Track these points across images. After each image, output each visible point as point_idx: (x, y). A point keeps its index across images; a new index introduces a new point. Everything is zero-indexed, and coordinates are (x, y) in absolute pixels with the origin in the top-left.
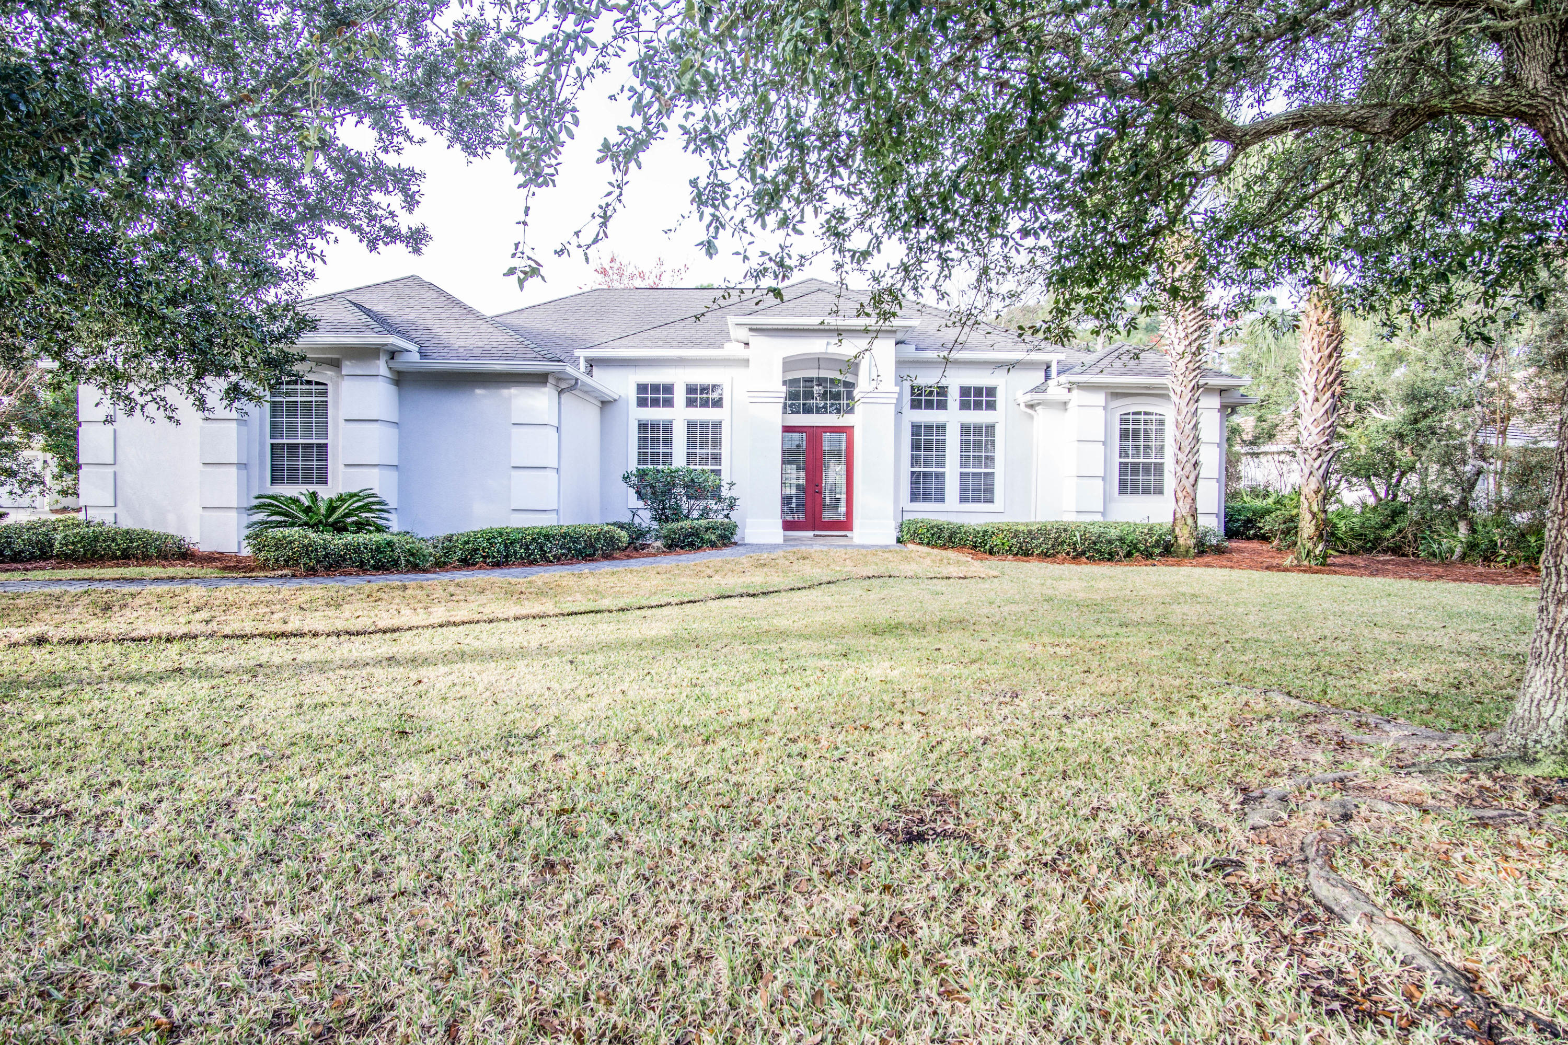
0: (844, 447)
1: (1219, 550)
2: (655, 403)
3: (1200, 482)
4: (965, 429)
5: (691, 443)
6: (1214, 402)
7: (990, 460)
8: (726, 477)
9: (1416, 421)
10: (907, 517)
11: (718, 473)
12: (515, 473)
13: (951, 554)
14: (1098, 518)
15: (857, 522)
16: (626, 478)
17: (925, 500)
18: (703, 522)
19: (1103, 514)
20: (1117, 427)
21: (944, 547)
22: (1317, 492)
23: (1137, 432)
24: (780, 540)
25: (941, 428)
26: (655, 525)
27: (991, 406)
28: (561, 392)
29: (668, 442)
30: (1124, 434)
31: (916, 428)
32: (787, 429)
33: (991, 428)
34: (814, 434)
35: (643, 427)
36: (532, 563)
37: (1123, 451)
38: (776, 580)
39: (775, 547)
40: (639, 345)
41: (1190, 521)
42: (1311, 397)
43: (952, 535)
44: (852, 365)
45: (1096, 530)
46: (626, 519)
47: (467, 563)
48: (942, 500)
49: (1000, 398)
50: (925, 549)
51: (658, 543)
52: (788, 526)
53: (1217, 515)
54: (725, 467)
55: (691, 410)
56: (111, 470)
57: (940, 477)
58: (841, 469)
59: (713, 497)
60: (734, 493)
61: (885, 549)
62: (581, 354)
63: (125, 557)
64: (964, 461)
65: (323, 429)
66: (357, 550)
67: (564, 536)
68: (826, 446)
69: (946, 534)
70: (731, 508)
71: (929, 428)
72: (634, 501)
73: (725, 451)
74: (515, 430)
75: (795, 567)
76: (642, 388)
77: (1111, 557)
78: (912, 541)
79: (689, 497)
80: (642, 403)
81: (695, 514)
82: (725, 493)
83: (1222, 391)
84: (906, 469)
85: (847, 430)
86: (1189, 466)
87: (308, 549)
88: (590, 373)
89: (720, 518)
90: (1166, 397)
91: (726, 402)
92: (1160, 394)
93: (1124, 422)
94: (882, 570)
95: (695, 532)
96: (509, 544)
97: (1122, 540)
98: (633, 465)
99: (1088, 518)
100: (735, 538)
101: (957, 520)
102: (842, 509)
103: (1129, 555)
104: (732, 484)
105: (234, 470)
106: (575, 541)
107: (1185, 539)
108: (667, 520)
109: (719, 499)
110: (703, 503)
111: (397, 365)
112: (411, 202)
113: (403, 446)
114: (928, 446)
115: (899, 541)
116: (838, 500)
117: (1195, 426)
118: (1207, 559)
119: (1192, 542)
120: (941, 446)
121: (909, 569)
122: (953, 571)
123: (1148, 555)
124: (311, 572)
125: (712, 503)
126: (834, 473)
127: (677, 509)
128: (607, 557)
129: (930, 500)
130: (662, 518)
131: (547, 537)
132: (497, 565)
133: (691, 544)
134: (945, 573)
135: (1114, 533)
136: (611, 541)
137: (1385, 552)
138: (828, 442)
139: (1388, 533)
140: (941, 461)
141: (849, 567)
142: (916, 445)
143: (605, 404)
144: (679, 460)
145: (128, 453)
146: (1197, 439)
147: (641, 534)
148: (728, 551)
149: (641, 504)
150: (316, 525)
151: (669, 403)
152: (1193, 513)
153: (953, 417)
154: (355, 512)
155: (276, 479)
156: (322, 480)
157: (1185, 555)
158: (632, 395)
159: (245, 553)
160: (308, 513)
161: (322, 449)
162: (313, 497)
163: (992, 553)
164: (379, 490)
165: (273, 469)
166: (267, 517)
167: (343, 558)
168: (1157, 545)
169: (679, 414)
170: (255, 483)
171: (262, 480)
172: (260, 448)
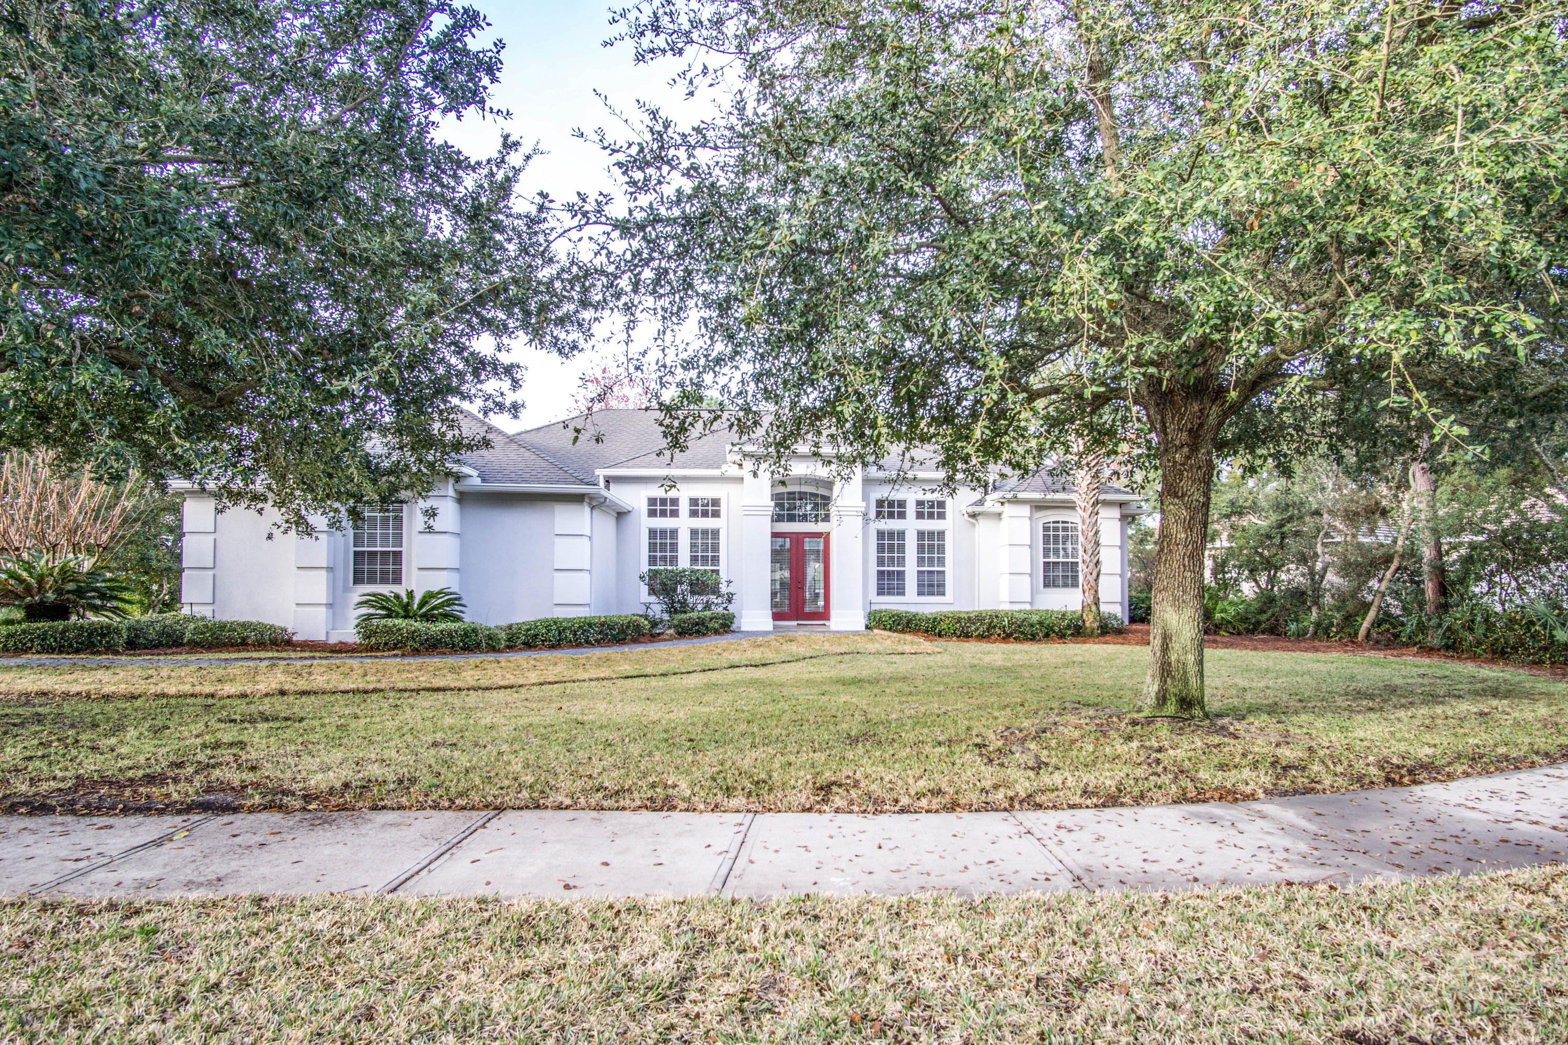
0: (821, 548)
1: (1120, 632)
2: (663, 514)
3: (1101, 578)
4: (921, 535)
5: (693, 548)
6: (1116, 513)
7: (941, 561)
8: (723, 576)
9: (1281, 526)
10: (874, 607)
11: (717, 572)
12: (557, 574)
13: (908, 637)
14: (1028, 607)
15: (833, 612)
16: (640, 577)
17: (889, 594)
18: (708, 613)
19: (1031, 603)
20: (1041, 533)
21: (903, 631)
23: (1056, 537)
24: (770, 628)
25: (901, 534)
26: (666, 617)
27: (941, 516)
28: (592, 508)
29: (674, 548)
30: (1046, 539)
31: (881, 534)
32: (775, 535)
33: (941, 534)
34: (797, 537)
35: (652, 533)
36: (579, 645)
37: (1046, 553)
38: (770, 656)
39: (767, 633)
40: (649, 465)
41: (1094, 608)
43: (909, 621)
44: (829, 485)
45: (1022, 616)
46: (644, 611)
47: (529, 645)
48: (903, 594)
49: (948, 510)
50: (886, 633)
51: (671, 631)
52: (777, 617)
53: (1121, 604)
54: (722, 567)
55: (694, 520)
56: (210, 573)
57: (901, 574)
58: (819, 566)
59: (714, 593)
60: (731, 590)
61: (856, 633)
62: (601, 473)
63: (243, 644)
64: (921, 561)
65: (399, 539)
66: (450, 635)
67: (602, 624)
68: (807, 547)
69: (904, 621)
70: (729, 601)
71: (891, 534)
72: (647, 596)
73: (722, 554)
74: (557, 539)
75: (785, 647)
76: (652, 501)
77: (1033, 638)
78: (877, 627)
79: (694, 593)
80: (652, 513)
81: (700, 607)
82: (724, 589)
83: (1121, 504)
84: (873, 568)
85: (824, 535)
86: (1092, 565)
87: (413, 635)
88: (607, 487)
89: (721, 610)
90: (1073, 508)
91: (723, 513)
92: (1070, 506)
93: (1046, 529)
94: (852, 648)
95: (701, 622)
96: (561, 631)
97: (1041, 623)
98: (645, 567)
99: (1017, 607)
100: (734, 627)
101: (913, 609)
102: (821, 603)
103: (1047, 635)
104: (729, 582)
105: (324, 573)
106: (611, 628)
107: (1090, 622)
108: (676, 611)
109: (719, 594)
110: (705, 598)
111: (462, 487)
112: (516, 384)
113: (464, 551)
114: (891, 548)
115: (867, 627)
116: (817, 595)
117: (1097, 533)
118: (1110, 638)
119: (1096, 625)
120: (902, 548)
121: (872, 647)
122: (907, 648)
123: (1062, 636)
124: (416, 652)
125: (713, 598)
126: (814, 569)
127: (684, 603)
128: (635, 641)
129: (893, 594)
130: (672, 610)
131: (590, 625)
132: (552, 647)
133: (698, 632)
134: (900, 650)
135: (1035, 618)
136: (638, 628)
137: (1263, 632)
138: (808, 545)
139: (1263, 617)
140: (902, 561)
141: (827, 646)
142: (881, 548)
143: (621, 515)
144: (684, 562)
145: (226, 559)
146: (1097, 544)
147: (654, 624)
148: (729, 636)
149: (653, 599)
150: (414, 617)
151: (675, 514)
152: (1097, 602)
153: (911, 525)
154: (442, 605)
155: (358, 580)
156: (397, 580)
157: (1091, 635)
158: (644, 507)
159: (332, 641)
160: (406, 607)
161: (398, 555)
162: (410, 594)
163: (940, 635)
164: (455, 589)
165: (356, 572)
166: (372, 611)
167: (440, 641)
168: (1068, 628)
169: (684, 524)
170: (340, 583)
171: (346, 581)
172: (341, 556)
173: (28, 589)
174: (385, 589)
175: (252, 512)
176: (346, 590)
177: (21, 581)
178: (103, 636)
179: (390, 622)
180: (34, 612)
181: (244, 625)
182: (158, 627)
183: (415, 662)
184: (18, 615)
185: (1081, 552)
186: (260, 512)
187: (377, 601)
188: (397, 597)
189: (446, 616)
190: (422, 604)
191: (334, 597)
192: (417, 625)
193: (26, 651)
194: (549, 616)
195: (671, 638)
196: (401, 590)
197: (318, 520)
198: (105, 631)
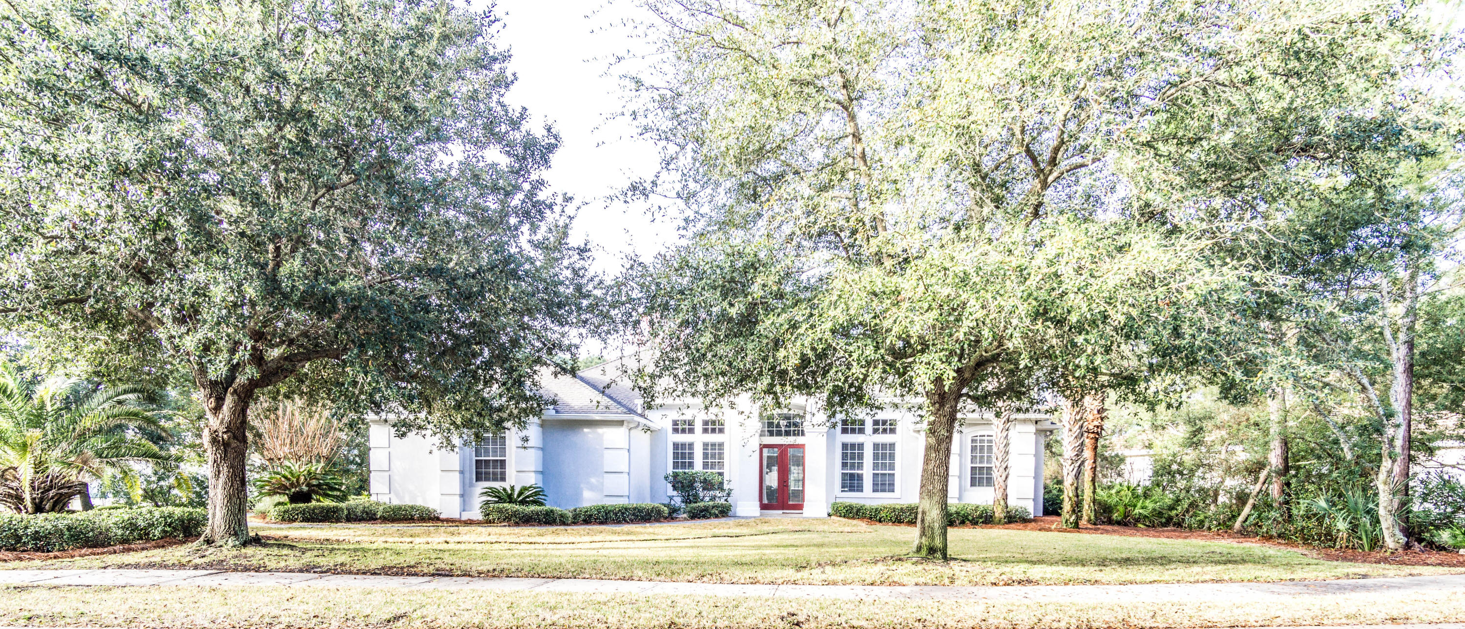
0: (799, 458)
1: (1034, 522)
2: (683, 431)
3: (1010, 479)
4: (876, 446)
5: (705, 456)
6: (1033, 428)
7: (892, 467)
8: (726, 477)
10: (838, 501)
11: (721, 474)
12: (606, 475)
13: (853, 522)
14: (955, 501)
15: (806, 505)
16: (666, 478)
17: (851, 491)
18: (711, 503)
19: (958, 499)
20: (969, 445)
21: (853, 518)
22: (1072, 485)
23: (982, 448)
24: (757, 515)
25: (861, 446)
26: (683, 506)
27: (893, 431)
28: (630, 430)
29: (691, 455)
30: (974, 449)
31: (845, 446)
32: (766, 446)
33: (892, 446)
34: (783, 449)
35: (676, 446)
37: (973, 460)
38: (745, 531)
39: (754, 519)
41: (1002, 503)
42: (1067, 428)
43: (858, 510)
44: (804, 408)
46: (667, 501)
48: (862, 491)
49: (899, 428)
50: (841, 519)
51: (685, 515)
52: (763, 507)
53: (1035, 501)
54: (726, 471)
55: (706, 435)
56: (387, 474)
57: (860, 476)
58: (798, 471)
59: (718, 489)
60: (730, 486)
61: (820, 518)
63: (411, 519)
64: (875, 466)
65: (503, 451)
66: (537, 514)
67: (635, 509)
68: (789, 457)
69: (855, 511)
70: (729, 495)
71: (853, 446)
72: (671, 491)
73: (726, 461)
74: (606, 452)
76: (675, 422)
78: (835, 515)
79: (704, 489)
80: (676, 431)
81: (707, 499)
82: (726, 486)
83: (1038, 422)
84: (838, 471)
85: (802, 447)
86: (1002, 469)
87: (515, 514)
88: (644, 412)
89: (722, 501)
91: (726, 430)
93: (973, 441)
94: (807, 528)
95: (706, 509)
96: (607, 513)
97: (957, 513)
98: (670, 470)
100: (730, 513)
101: (865, 502)
102: (798, 496)
103: (963, 523)
104: (730, 481)
105: (458, 474)
106: (639, 511)
107: (999, 514)
108: (690, 502)
109: (722, 490)
110: (711, 493)
111: (543, 416)
113: (545, 459)
115: (829, 515)
117: (1007, 444)
118: (1012, 525)
119: (1002, 516)
120: (861, 457)
122: (847, 529)
123: (975, 523)
124: (517, 524)
125: (718, 493)
126: (795, 472)
127: (696, 496)
128: (657, 520)
129: (854, 491)
130: (687, 501)
131: (626, 509)
132: (601, 523)
133: (704, 516)
136: (659, 512)
138: (791, 451)
139: (1173, 513)
140: (860, 466)
141: (791, 526)
142: (845, 456)
143: (655, 436)
144: (698, 467)
145: (397, 465)
146: (1008, 452)
147: (675, 510)
148: (723, 520)
149: (675, 493)
150: (515, 502)
151: (691, 431)
152: (1005, 498)
153: (868, 440)
154: (531, 495)
155: (478, 479)
156: (503, 479)
157: (999, 522)
158: (670, 427)
159: (464, 518)
160: (510, 496)
161: (503, 463)
162: (512, 488)
163: (880, 521)
164: (540, 485)
165: (477, 473)
166: (489, 498)
167: (531, 518)
168: (981, 517)
169: (698, 439)
170: (467, 481)
171: (471, 479)
172: (468, 462)
173: (292, 485)
174: (497, 485)
175: (420, 437)
176: (471, 485)
177: (289, 479)
178: (334, 512)
179: (501, 506)
180: (294, 499)
181: (412, 507)
182: (361, 508)
183: (517, 530)
184: (285, 499)
185: (994, 460)
186: (424, 436)
187: (493, 492)
188: (504, 490)
189: (535, 502)
190: (519, 496)
191: (464, 490)
192: (517, 507)
193: (294, 521)
194: (600, 504)
195: (685, 519)
196: (506, 485)
197: (456, 440)
198: (336, 510)
